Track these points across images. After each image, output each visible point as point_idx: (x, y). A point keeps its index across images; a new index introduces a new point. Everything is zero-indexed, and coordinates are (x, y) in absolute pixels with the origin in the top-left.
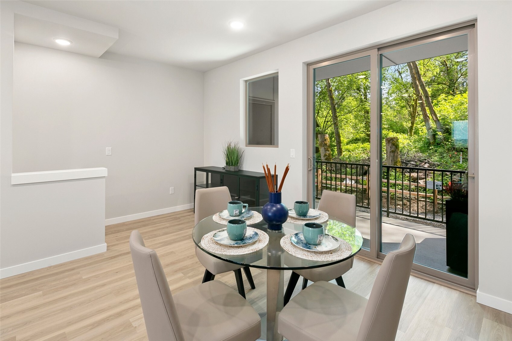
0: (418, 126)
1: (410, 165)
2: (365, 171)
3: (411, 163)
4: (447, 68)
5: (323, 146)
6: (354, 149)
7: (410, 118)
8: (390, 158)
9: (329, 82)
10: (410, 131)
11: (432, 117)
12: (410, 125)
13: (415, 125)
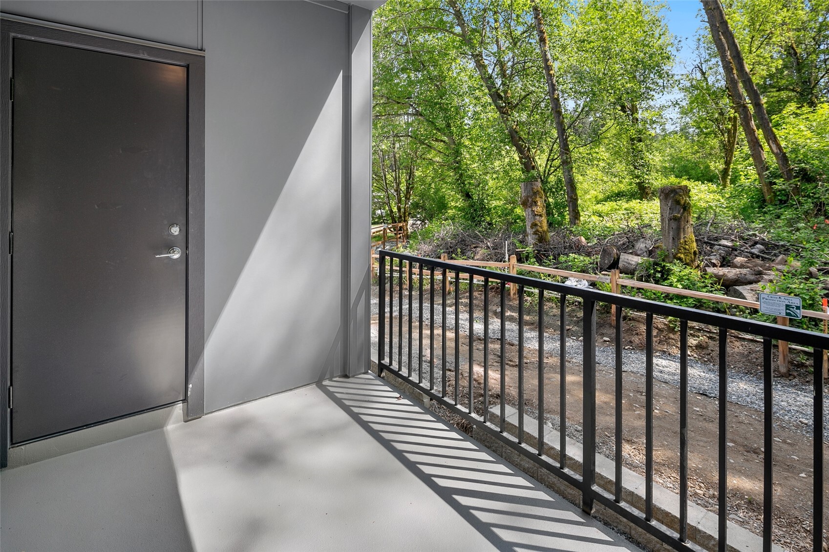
0: (739, 167)
1: (718, 247)
2: (614, 260)
3: (720, 243)
4: (798, 59)
5: (530, 207)
6: (610, 212)
7: (723, 155)
8: (669, 233)
9: (552, 82)
10: (725, 176)
11: (770, 147)
12: (721, 166)
13: (732, 165)
